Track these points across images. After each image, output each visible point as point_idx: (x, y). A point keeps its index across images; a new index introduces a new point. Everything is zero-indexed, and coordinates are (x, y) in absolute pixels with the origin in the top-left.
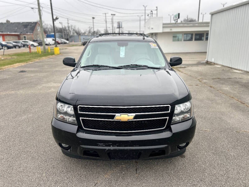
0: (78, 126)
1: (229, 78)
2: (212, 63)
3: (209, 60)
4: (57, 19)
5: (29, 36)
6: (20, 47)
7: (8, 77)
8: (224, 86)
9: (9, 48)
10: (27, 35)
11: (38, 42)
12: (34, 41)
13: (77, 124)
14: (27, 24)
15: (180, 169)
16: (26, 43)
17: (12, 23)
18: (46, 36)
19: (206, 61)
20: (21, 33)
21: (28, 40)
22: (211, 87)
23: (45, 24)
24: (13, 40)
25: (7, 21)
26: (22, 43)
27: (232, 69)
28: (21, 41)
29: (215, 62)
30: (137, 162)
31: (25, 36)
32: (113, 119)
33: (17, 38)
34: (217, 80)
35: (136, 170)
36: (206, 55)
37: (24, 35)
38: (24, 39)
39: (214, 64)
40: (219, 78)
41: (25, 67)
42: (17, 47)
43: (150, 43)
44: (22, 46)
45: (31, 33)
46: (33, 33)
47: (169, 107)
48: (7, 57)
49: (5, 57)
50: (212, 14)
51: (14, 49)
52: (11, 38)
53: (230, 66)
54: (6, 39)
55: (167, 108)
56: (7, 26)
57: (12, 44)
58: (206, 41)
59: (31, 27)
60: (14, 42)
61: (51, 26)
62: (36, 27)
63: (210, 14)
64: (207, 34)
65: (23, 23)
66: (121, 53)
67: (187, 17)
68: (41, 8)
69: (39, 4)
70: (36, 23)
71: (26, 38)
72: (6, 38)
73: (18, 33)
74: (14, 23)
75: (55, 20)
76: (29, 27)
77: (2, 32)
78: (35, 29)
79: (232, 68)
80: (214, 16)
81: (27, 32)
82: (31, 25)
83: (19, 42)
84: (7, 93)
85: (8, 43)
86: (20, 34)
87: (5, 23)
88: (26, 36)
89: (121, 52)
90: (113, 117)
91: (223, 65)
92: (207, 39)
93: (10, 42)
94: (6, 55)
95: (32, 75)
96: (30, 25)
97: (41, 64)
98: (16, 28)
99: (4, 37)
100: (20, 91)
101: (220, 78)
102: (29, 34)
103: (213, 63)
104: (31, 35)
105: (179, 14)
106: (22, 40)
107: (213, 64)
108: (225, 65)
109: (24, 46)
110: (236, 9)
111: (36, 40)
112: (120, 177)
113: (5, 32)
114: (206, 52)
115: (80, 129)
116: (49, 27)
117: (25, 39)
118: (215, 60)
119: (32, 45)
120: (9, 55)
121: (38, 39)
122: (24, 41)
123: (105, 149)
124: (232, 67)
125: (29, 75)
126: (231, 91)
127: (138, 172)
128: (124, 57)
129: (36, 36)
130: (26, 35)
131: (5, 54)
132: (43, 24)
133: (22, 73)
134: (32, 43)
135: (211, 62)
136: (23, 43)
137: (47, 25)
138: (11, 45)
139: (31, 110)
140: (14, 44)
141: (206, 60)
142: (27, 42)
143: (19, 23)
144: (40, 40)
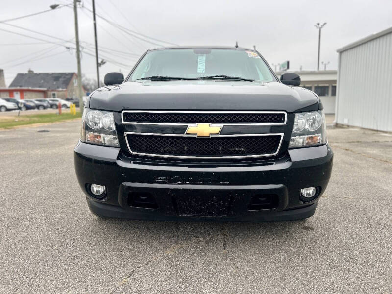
0: (119, 149)
1: (376, 142)
2: (344, 127)
3: (340, 122)
4: (103, 63)
5: (61, 93)
6: (45, 108)
7: (19, 136)
8: (368, 149)
9: (28, 108)
10: (58, 91)
11: (74, 101)
12: (67, 100)
13: (118, 146)
14: (60, 75)
15: (306, 244)
16: (55, 103)
17: (36, 74)
18: (85, 94)
19: (335, 124)
20: (49, 88)
21: (58, 97)
22: (347, 150)
23: (86, 79)
24: (35, 98)
25: (30, 71)
26: (48, 103)
27: (379, 133)
28: (48, 99)
29: (350, 124)
30: (225, 235)
31: (54, 92)
32: (183, 134)
33: (42, 95)
34: (356, 143)
35: (225, 245)
36: (334, 117)
37: (53, 90)
38: (52, 96)
39: (348, 126)
40: (358, 142)
41: (49, 127)
42: (41, 108)
43: (247, 52)
44: (49, 106)
45: (64, 88)
46: (66, 88)
47: (284, 115)
48: (24, 119)
49: (21, 119)
50: (341, 52)
51: (36, 110)
52: (34, 94)
53: (375, 128)
54: (25, 97)
55: (280, 118)
56: (30, 78)
57: (34, 103)
58: (333, 97)
59: (64, 79)
60: (37, 101)
61: (95, 81)
62: (72, 80)
63: (338, 51)
64: (334, 88)
65: (53, 74)
66: (199, 66)
67: (301, 69)
68: (81, 49)
69: (78, 42)
70: (72, 75)
71: (56, 96)
72: (26, 95)
73: (45, 89)
74: (40, 74)
75: (100, 64)
76: (61, 80)
77: (20, 86)
78: (71, 82)
79: (377, 131)
80: (344, 55)
81: (58, 87)
82: (65, 78)
83: (44, 101)
84: (14, 152)
85: (27, 101)
86: (48, 90)
87: (26, 74)
88: (56, 93)
89: (199, 63)
90: (183, 130)
91: (364, 127)
92: (334, 94)
93: (31, 100)
94: (22, 116)
95: (58, 135)
96: (63, 77)
97: (74, 124)
98: (42, 81)
99: (23, 94)
100: (35, 151)
101: (361, 142)
102: (60, 89)
103: (346, 125)
104: (62, 92)
105: (288, 63)
106: (50, 97)
107: (346, 127)
108: (366, 127)
109: (52, 106)
110: (378, 40)
111: (70, 98)
112: (194, 253)
113: (25, 86)
114: (334, 114)
115: (124, 154)
116: (92, 82)
117: (54, 97)
118: (349, 120)
119: (65, 106)
120: (27, 116)
121: (74, 97)
122: (52, 99)
123: (169, 189)
124: (379, 129)
125: (53, 135)
126: (382, 154)
127: (227, 247)
128: (204, 71)
129: (71, 93)
130: (56, 91)
131: (20, 115)
132: (83, 79)
133: (43, 133)
134: (63, 102)
135: (343, 125)
136: (51, 102)
137: (89, 80)
138: (32, 104)
139: (49, 171)
140: (37, 103)
141: (335, 121)
142: (57, 101)
143: (47, 75)
144: (77, 99)
